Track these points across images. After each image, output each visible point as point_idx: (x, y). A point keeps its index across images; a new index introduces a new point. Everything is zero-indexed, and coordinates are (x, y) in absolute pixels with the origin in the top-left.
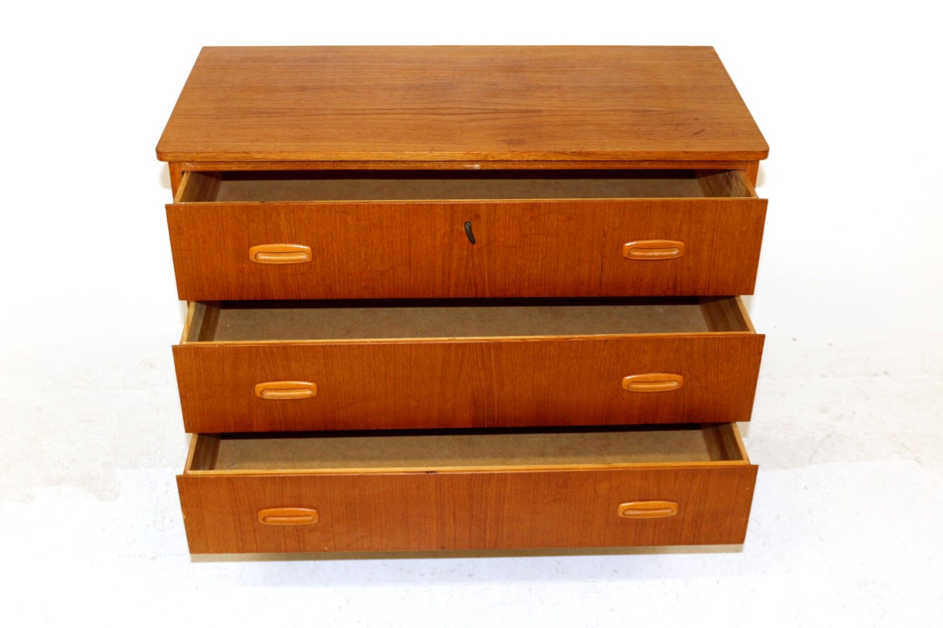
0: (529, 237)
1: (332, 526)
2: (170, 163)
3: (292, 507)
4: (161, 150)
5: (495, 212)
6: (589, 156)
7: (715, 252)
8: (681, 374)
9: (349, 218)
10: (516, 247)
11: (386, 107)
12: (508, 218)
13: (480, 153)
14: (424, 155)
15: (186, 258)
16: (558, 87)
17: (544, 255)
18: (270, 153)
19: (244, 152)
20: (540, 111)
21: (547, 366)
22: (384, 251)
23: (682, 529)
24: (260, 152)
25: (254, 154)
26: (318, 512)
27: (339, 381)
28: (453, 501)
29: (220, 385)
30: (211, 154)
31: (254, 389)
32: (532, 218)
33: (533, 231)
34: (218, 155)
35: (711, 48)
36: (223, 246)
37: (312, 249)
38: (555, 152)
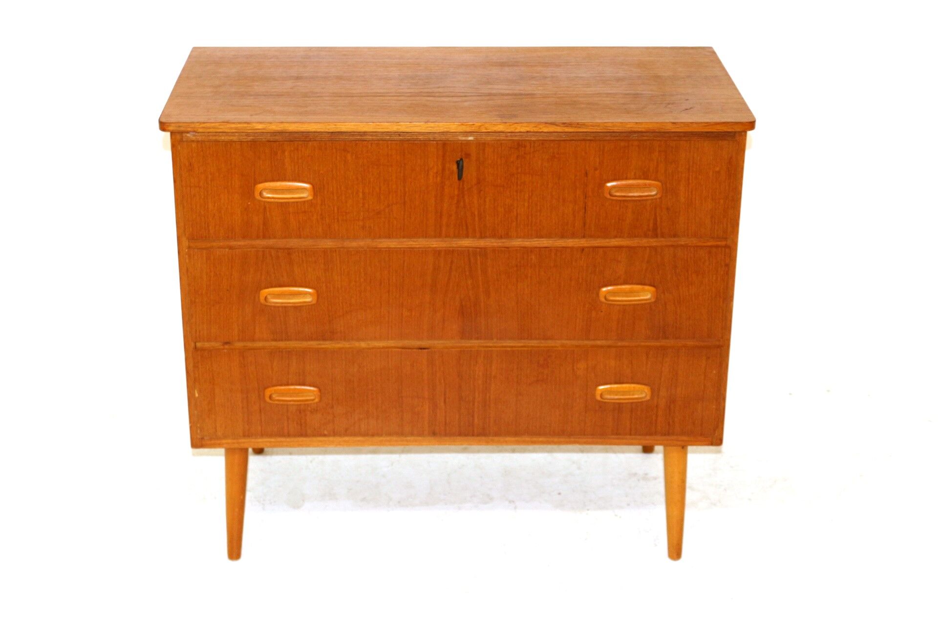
0: (516, 176)
1: (332, 407)
2: (172, 133)
3: (297, 385)
4: (163, 120)
5: (484, 150)
6: (580, 127)
7: (692, 192)
8: (654, 286)
9: (349, 156)
10: (503, 186)
11: (382, 91)
12: (496, 157)
13: (474, 124)
14: (420, 126)
15: (194, 196)
16: (552, 77)
17: (530, 194)
18: (271, 123)
19: (245, 123)
20: (534, 94)
21: (529, 275)
22: (380, 189)
23: (657, 416)
24: (261, 123)
25: (254, 125)
26: (320, 391)
27: (338, 287)
28: (444, 380)
29: (228, 290)
30: (213, 125)
31: (259, 294)
32: (518, 157)
33: (520, 170)
34: (220, 125)
35: (711, 48)
36: (229, 184)
37: (313, 187)
38: (546, 123)
